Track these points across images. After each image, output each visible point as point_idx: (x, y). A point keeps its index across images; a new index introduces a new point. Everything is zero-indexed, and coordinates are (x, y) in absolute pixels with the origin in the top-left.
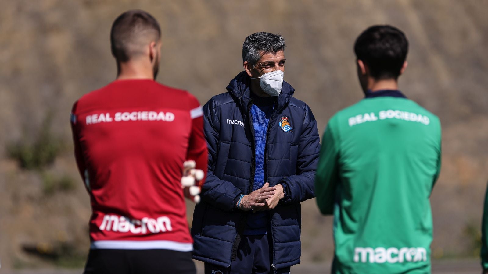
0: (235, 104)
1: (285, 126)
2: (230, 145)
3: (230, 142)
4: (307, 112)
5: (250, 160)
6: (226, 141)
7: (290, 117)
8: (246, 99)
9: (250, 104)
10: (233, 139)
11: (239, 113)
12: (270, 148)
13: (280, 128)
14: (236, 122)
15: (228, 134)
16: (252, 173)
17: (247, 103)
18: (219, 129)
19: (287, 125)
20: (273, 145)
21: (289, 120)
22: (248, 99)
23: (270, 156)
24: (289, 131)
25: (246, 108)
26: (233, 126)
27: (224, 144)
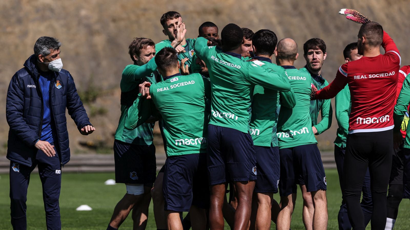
0: (30, 76)
1: (58, 86)
2: (30, 99)
3: (30, 97)
4: (69, 76)
5: (41, 107)
6: (28, 97)
7: (60, 80)
8: (36, 74)
9: (39, 76)
10: (31, 96)
11: (33, 82)
12: (52, 99)
13: (56, 87)
14: (32, 86)
15: (29, 92)
16: (42, 114)
17: (37, 75)
18: (24, 90)
19: (59, 85)
20: (54, 98)
21: (60, 82)
22: (37, 73)
23: (53, 105)
24: (61, 88)
25: (37, 78)
26: (31, 88)
27: (27, 98)
